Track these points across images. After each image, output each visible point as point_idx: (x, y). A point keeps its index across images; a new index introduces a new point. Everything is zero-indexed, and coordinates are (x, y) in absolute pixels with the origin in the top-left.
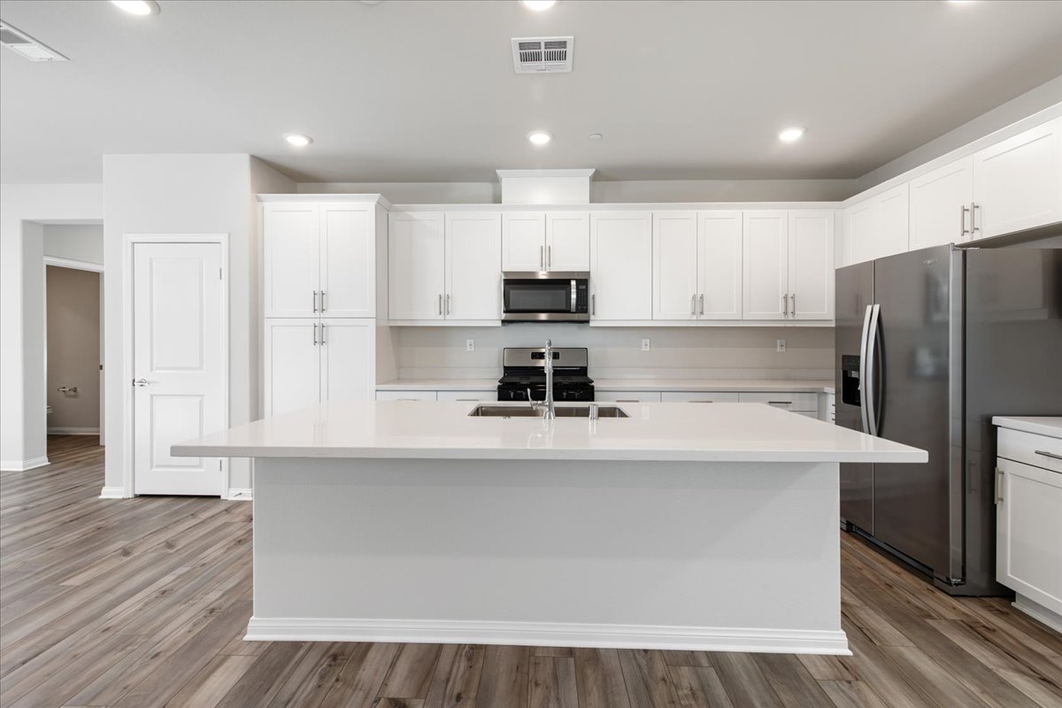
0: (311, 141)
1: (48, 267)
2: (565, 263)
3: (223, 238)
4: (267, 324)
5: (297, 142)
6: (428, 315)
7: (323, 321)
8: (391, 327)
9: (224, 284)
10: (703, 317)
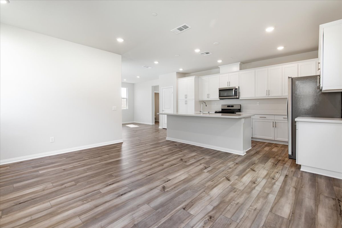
0: (183, 69)
1: (155, 93)
2: (233, 85)
3: (172, 87)
4: (179, 100)
5: (181, 70)
6: (205, 98)
7: (187, 100)
8: (200, 101)
9: (173, 94)
10: (269, 96)
